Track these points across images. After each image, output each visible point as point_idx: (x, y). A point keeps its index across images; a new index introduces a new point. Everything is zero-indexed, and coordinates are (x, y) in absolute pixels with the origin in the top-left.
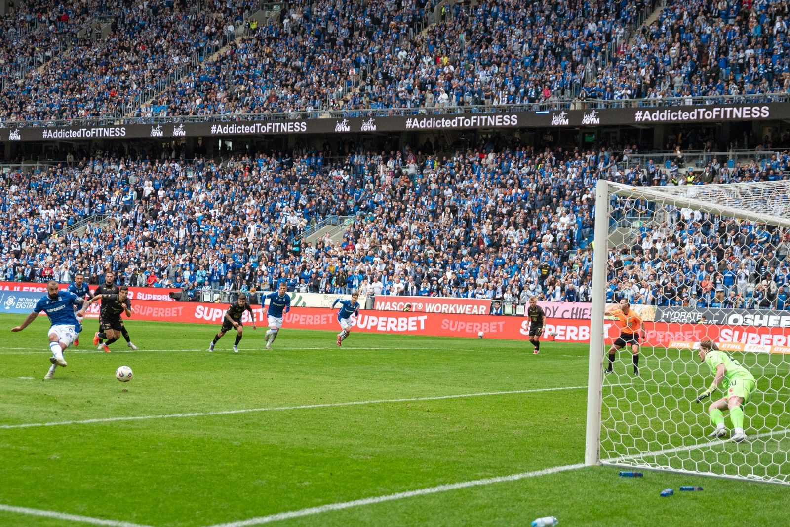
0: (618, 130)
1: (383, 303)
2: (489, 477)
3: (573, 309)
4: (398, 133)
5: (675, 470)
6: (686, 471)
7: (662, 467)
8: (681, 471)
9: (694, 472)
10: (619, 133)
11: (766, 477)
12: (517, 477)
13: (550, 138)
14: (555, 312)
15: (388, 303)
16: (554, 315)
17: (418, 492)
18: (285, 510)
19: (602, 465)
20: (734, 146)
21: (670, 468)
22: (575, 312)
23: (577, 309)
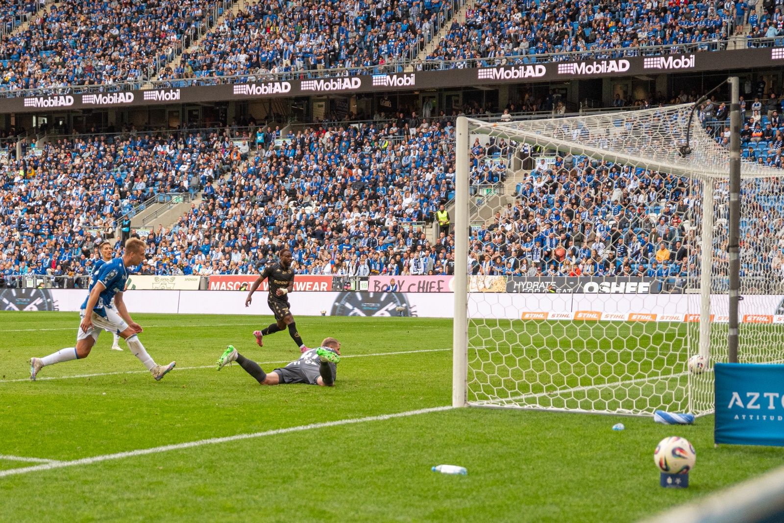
0: (460, 93)
1: (218, 283)
2: (360, 417)
3: (420, 282)
4: (226, 103)
5: (545, 408)
6: (555, 409)
7: (531, 405)
8: (550, 408)
9: (563, 409)
10: (461, 96)
11: (635, 411)
12: (386, 417)
13: (388, 104)
14: (400, 287)
15: (224, 283)
16: (400, 289)
17: (291, 429)
18: (164, 444)
19: (470, 407)
20: (584, 106)
21: (538, 406)
22: (421, 285)
23: (424, 282)
